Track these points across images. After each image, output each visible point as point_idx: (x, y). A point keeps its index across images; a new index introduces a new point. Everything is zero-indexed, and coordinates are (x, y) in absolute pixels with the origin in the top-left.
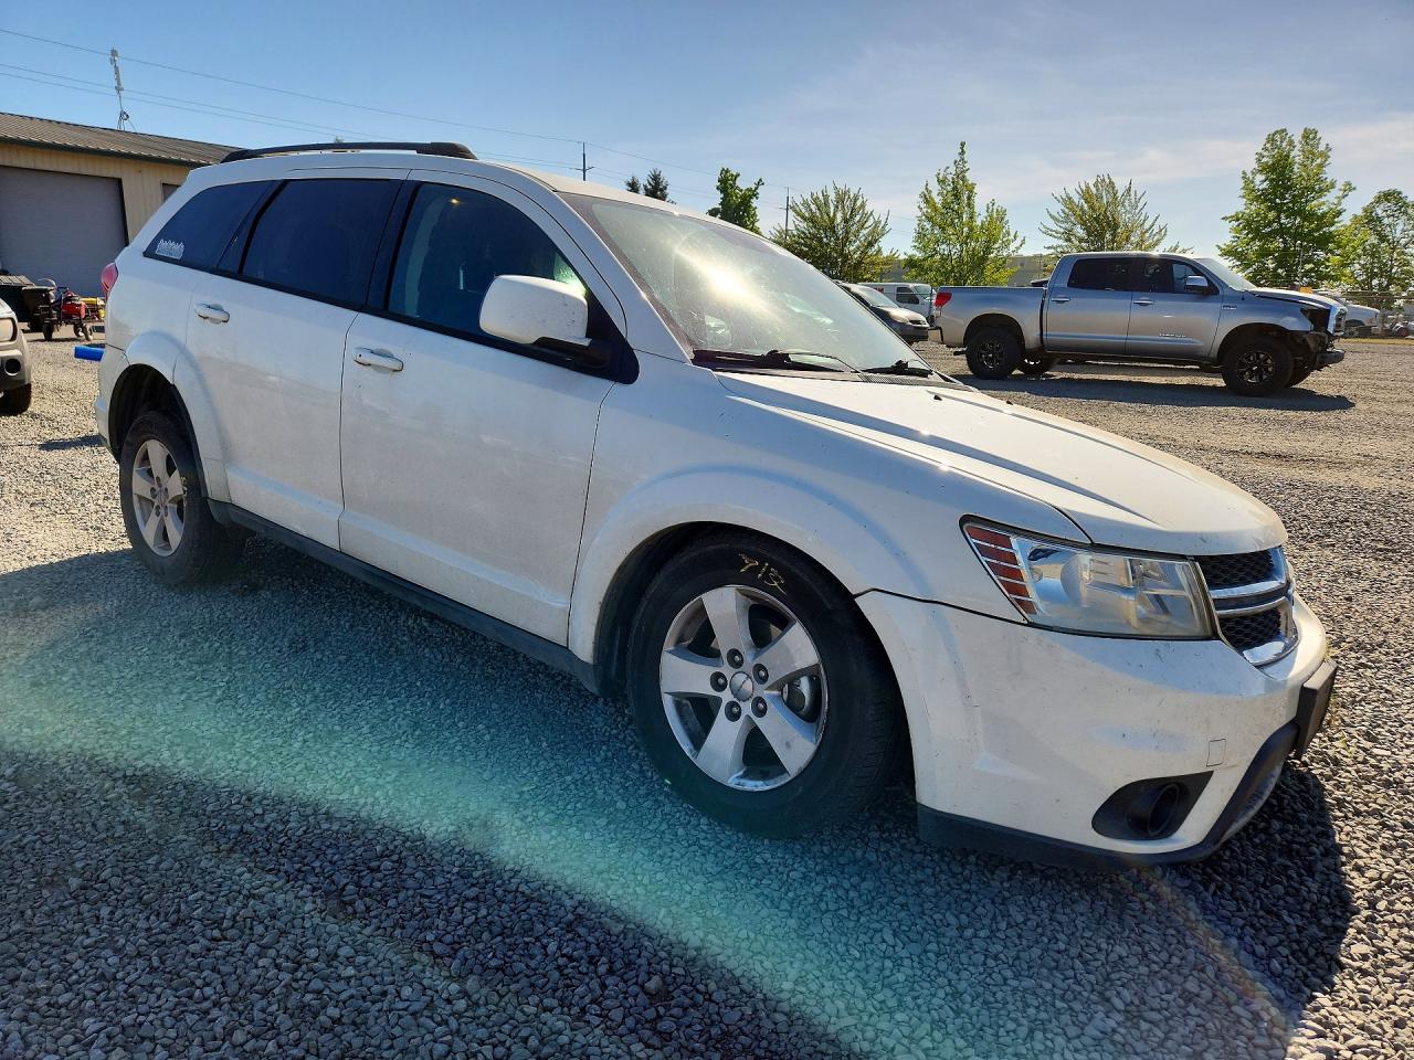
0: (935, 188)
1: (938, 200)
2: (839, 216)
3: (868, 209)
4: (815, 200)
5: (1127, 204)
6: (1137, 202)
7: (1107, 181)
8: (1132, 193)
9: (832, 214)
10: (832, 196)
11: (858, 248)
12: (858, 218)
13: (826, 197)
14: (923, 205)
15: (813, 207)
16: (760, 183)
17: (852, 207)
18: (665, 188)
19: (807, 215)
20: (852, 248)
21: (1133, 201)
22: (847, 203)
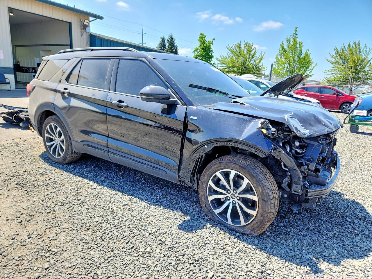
0: (286, 43)
1: (286, 48)
5: (365, 52)
6: (369, 52)
7: (357, 43)
14: (281, 49)
16: (214, 39)
18: (175, 41)
21: (368, 51)
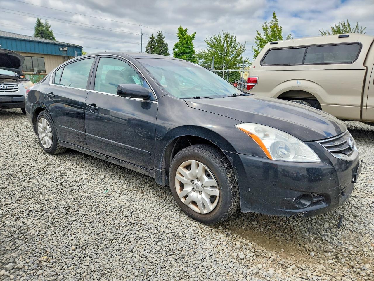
2: (225, 44)
3: (237, 41)
4: (215, 39)
7: (346, 23)
8: (359, 28)
9: (222, 44)
10: (222, 36)
11: (233, 57)
12: (233, 45)
13: (220, 37)
15: (215, 41)
17: (231, 41)
18: (164, 39)
19: (212, 44)
20: (230, 58)
22: (229, 39)
